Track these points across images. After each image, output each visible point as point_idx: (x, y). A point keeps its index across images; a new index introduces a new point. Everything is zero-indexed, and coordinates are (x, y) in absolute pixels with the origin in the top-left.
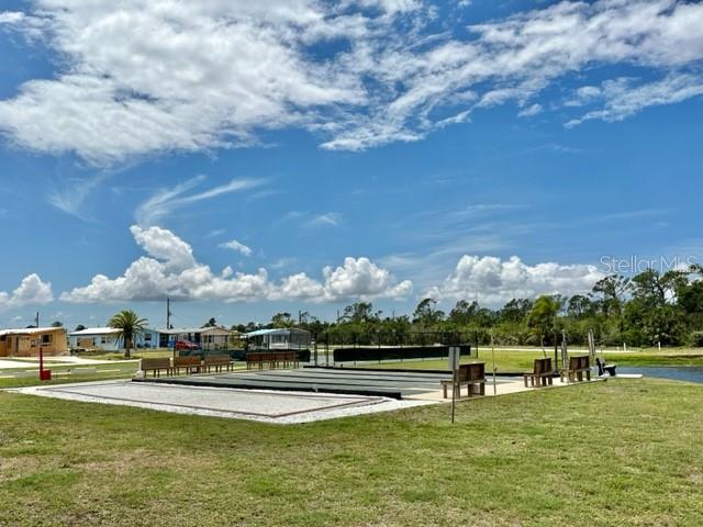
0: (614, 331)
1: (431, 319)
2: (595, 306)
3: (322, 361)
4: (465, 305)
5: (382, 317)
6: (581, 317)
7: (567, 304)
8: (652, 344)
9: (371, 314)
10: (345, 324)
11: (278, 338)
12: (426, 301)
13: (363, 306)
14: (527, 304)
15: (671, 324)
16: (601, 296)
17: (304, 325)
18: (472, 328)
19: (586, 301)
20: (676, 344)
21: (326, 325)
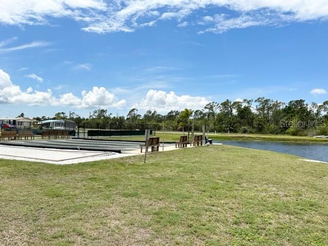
0: (212, 126)
1: (135, 118)
2: (205, 115)
3: (81, 136)
4: (150, 112)
5: (112, 117)
6: (199, 119)
7: (193, 114)
8: (226, 132)
9: (107, 114)
10: (93, 119)
11: (58, 124)
12: (133, 110)
13: (103, 111)
14: (177, 113)
15: (234, 124)
16: (207, 111)
17: (72, 119)
18: (153, 123)
19: (201, 113)
20: (235, 132)
21: (84, 119)
